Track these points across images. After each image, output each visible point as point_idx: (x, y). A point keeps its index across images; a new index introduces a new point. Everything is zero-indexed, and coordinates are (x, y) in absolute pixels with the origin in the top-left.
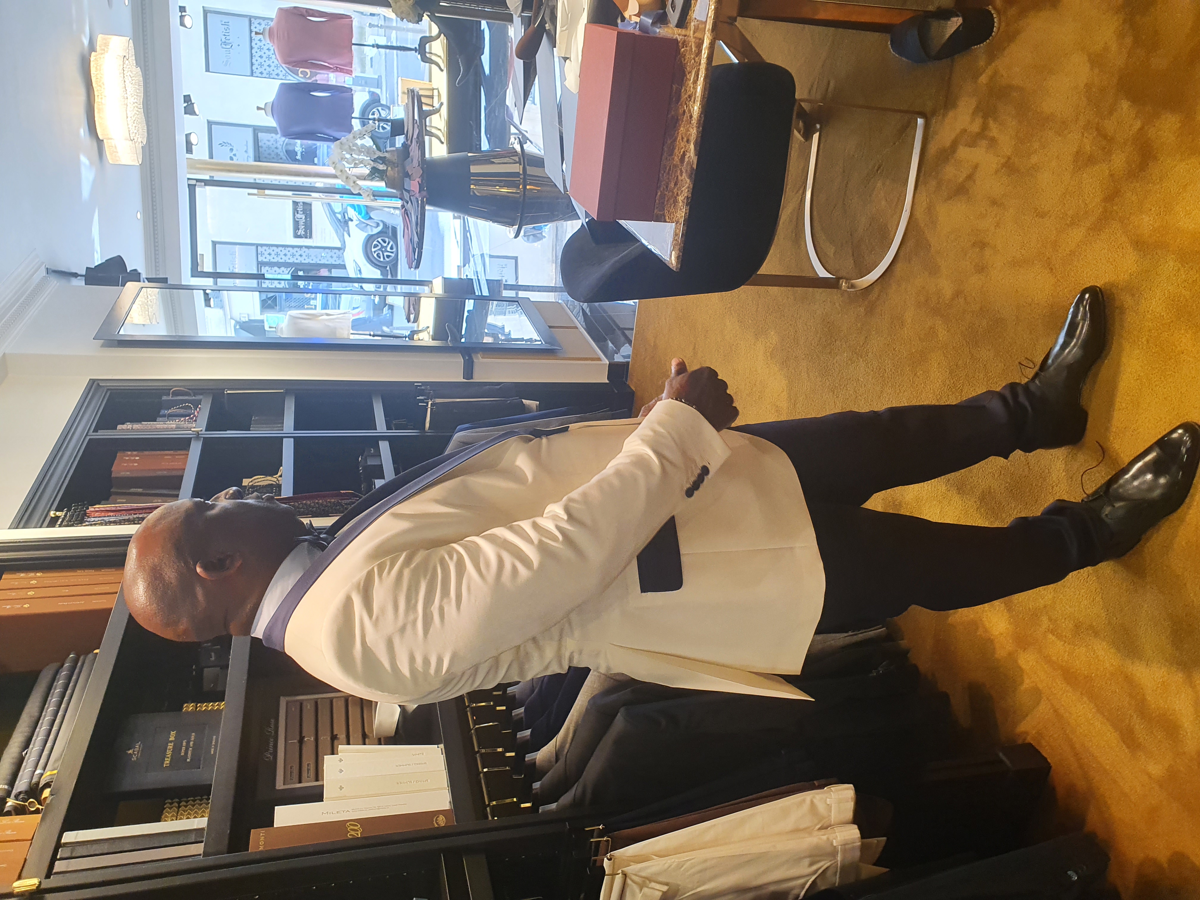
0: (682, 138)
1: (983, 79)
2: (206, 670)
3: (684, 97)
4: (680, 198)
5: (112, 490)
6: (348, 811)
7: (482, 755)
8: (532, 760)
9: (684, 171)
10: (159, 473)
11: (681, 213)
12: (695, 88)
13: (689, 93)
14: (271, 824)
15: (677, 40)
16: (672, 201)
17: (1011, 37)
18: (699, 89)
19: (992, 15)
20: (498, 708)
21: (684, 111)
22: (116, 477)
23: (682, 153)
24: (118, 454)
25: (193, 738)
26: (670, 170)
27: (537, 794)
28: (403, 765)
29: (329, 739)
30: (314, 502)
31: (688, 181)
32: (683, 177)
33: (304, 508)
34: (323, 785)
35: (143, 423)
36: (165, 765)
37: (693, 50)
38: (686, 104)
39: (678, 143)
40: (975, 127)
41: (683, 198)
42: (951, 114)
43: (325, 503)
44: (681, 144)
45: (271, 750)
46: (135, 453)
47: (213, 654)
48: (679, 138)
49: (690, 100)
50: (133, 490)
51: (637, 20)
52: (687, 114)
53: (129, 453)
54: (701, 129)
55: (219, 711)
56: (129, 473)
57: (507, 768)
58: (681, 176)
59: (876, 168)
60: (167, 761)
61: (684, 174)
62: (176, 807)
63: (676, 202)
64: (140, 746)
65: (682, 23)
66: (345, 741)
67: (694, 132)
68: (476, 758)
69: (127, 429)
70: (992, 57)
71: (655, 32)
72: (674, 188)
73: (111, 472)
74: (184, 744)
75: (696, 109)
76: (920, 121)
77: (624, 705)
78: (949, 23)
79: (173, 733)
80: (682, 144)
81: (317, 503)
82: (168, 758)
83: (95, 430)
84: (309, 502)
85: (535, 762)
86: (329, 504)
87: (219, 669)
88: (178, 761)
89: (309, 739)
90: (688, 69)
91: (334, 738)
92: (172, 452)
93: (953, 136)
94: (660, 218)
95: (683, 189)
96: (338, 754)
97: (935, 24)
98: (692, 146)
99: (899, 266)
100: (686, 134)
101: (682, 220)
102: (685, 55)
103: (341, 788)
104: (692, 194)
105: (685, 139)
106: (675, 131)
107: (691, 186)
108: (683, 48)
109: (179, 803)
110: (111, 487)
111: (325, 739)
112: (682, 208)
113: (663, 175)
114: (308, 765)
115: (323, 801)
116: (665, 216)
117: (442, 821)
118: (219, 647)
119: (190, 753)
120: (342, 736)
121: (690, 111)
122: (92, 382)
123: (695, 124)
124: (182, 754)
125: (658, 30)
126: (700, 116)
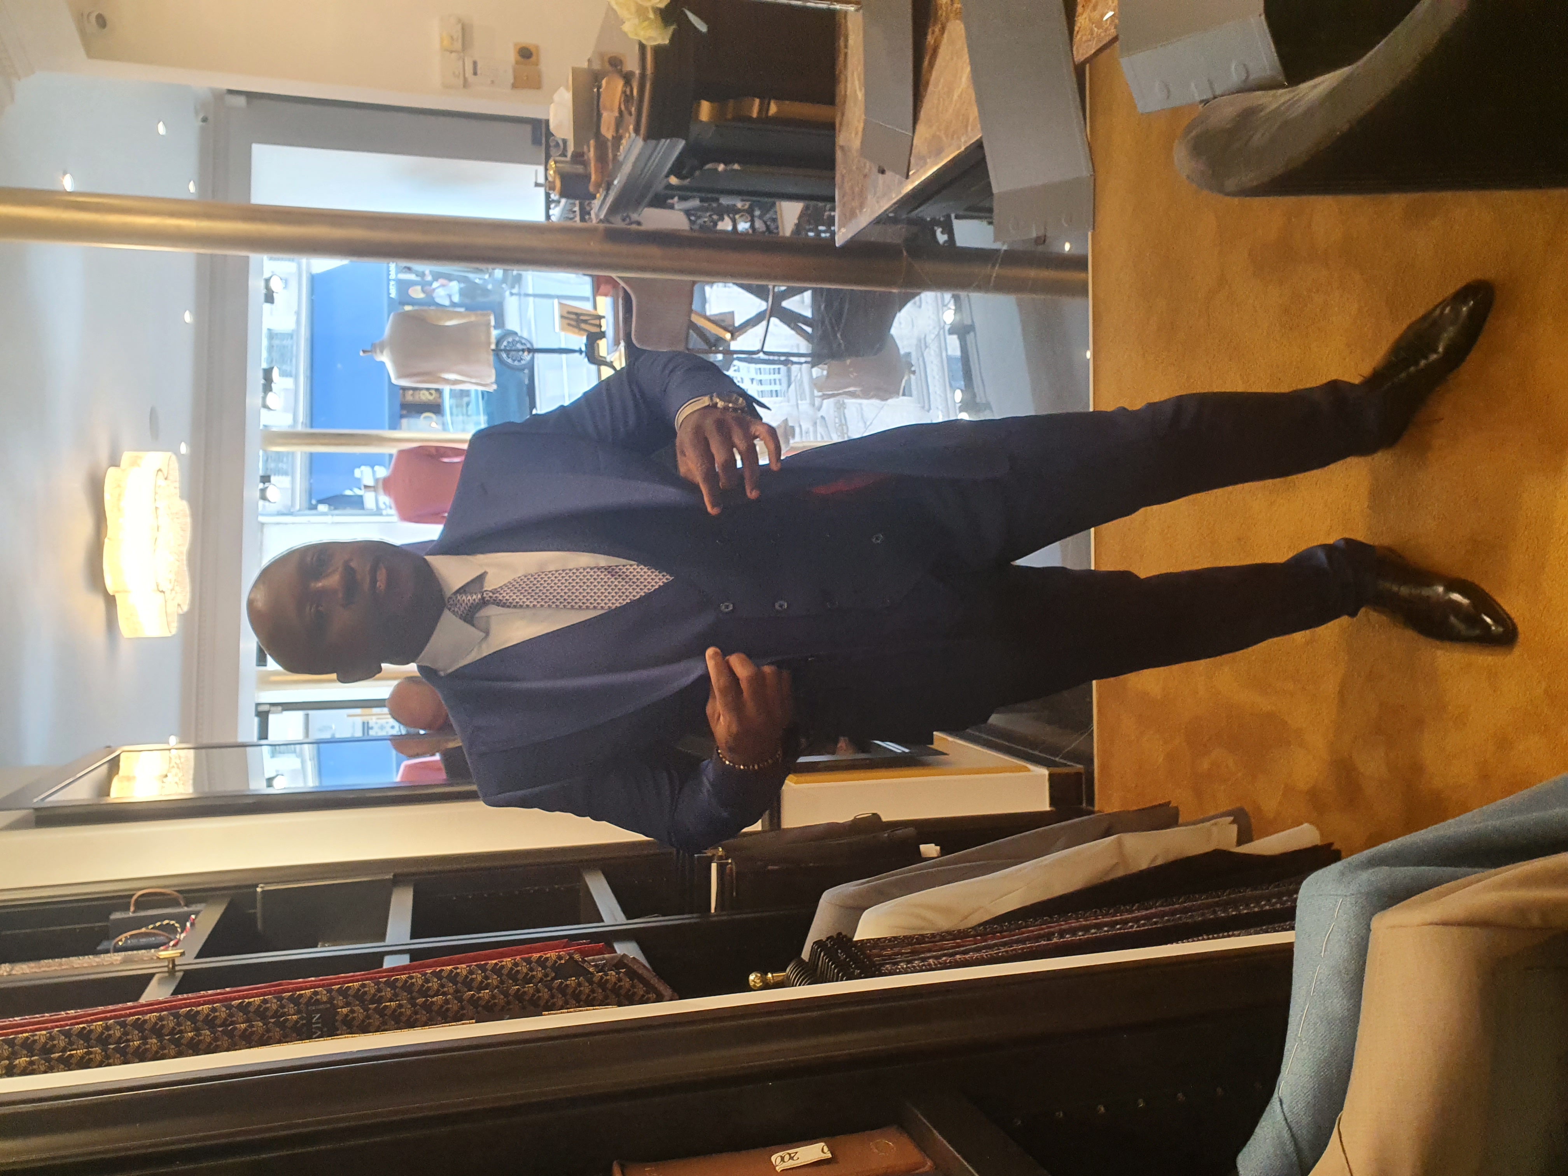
30: (483, 968)
33: (444, 994)
43: (524, 968)
84: (463, 969)
86: (539, 973)
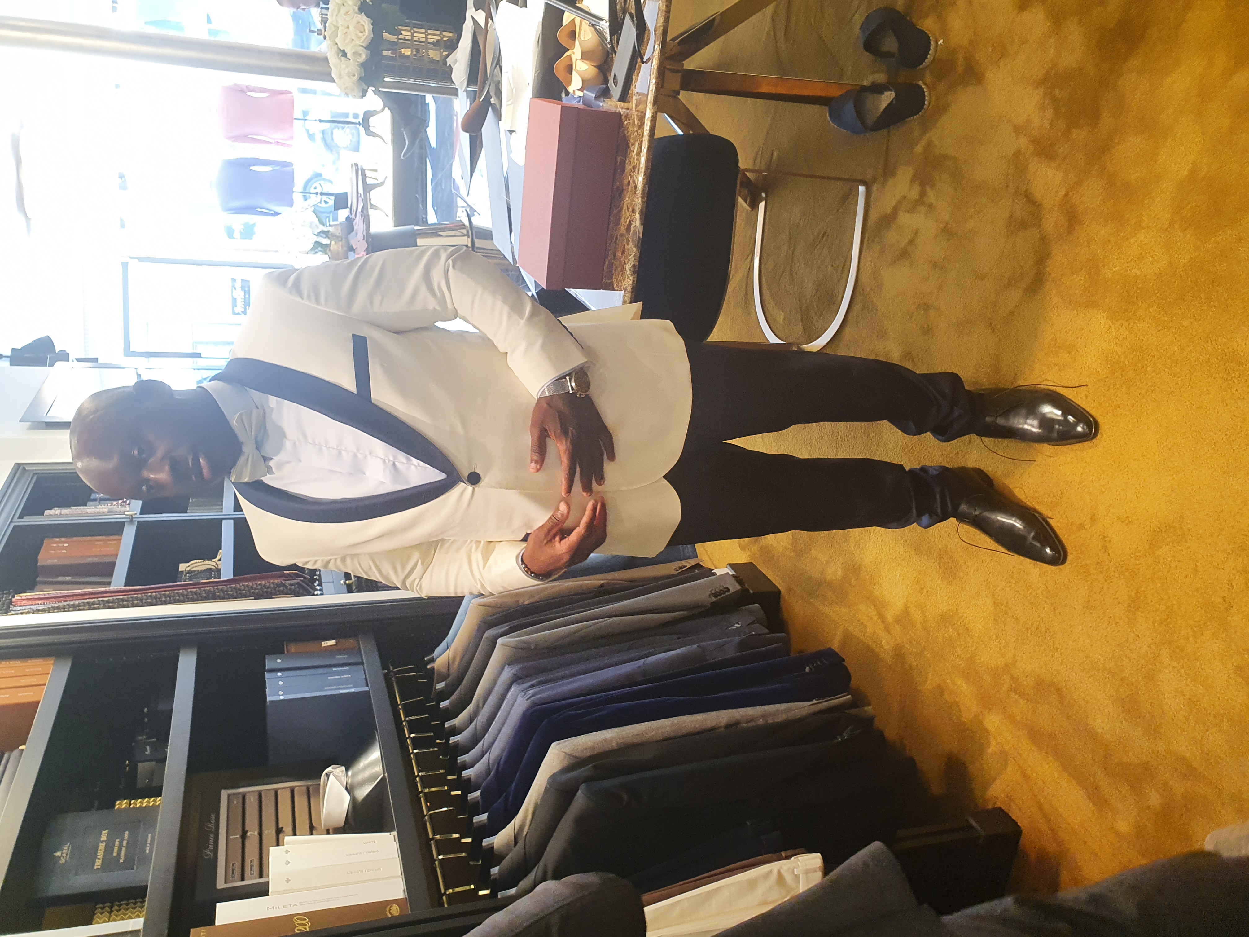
0: (628, 208)
1: (919, 149)
2: (140, 765)
3: (628, 168)
4: (628, 267)
5: (38, 579)
6: (296, 905)
7: (437, 842)
8: (491, 844)
9: (631, 240)
10: (90, 560)
11: (629, 281)
12: (639, 160)
13: (633, 164)
14: (213, 923)
15: (620, 113)
16: (619, 269)
17: (941, 109)
18: (643, 160)
19: (922, 89)
20: (453, 793)
21: (629, 182)
22: (42, 566)
23: (628, 223)
24: (45, 541)
25: (126, 837)
26: (617, 239)
27: (495, 879)
28: (354, 854)
29: (274, 832)
30: (256, 584)
31: (635, 249)
32: (630, 246)
33: (246, 590)
34: (268, 882)
35: (72, 508)
36: (95, 867)
37: (636, 123)
38: (630, 175)
39: (623, 213)
40: (914, 194)
41: (631, 266)
42: (891, 182)
43: (268, 584)
44: (626, 214)
45: (211, 847)
46: (63, 539)
47: (148, 748)
48: (625, 208)
49: (634, 171)
50: (60, 579)
51: (581, 94)
52: (632, 185)
53: (57, 539)
54: (646, 199)
55: (155, 808)
56: (56, 561)
57: (464, 854)
58: (628, 244)
59: (821, 236)
60: (98, 863)
61: (631, 244)
62: (108, 912)
63: (623, 270)
64: (68, 848)
65: (624, 97)
66: (291, 832)
67: (638, 202)
68: (430, 845)
69: (55, 515)
70: (925, 130)
71: (599, 106)
72: (622, 257)
73: (37, 561)
74: (117, 843)
75: (640, 179)
76: (862, 189)
77: (584, 782)
78: (883, 96)
79: (105, 833)
80: (628, 214)
81: (260, 584)
82: (99, 859)
83: (21, 517)
84: (251, 584)
85: (493, 847)
86: (272, 586)
87: (154, 763)
88: (110, 863)
89: (252, 833)
90: (632, 141)
91: (279, 831)
92: (104, 537)
93: (893, 203)
94: (609, 287)
95: (630, 257)
96: (283, 845)
97: (870, 98)
98: (637, 216)
99: (847, 330)
100: (631, 204)
101: (629, 288)
102: (628, 128)
103: (288, 881)
104: (639, 262)
105: (631, 210)
106: (621, 201)
107: (638, 254)
108: (626, 121)
109: (111, 907)
110: (37, 577)
111: (269, 832)
112: (630, 276)
113: (610, 244)
114: (251, 861)
115: (268, 895)
116: (613, 285)
117: (395, 910)
118: (155, 739)
119: (123, 853)
120: (288, 828)
121: (634, 181)
122: (18, 466)
123: (640, 195)
124: (115, 854)
125: (601, 104)
126: (644, 187)
